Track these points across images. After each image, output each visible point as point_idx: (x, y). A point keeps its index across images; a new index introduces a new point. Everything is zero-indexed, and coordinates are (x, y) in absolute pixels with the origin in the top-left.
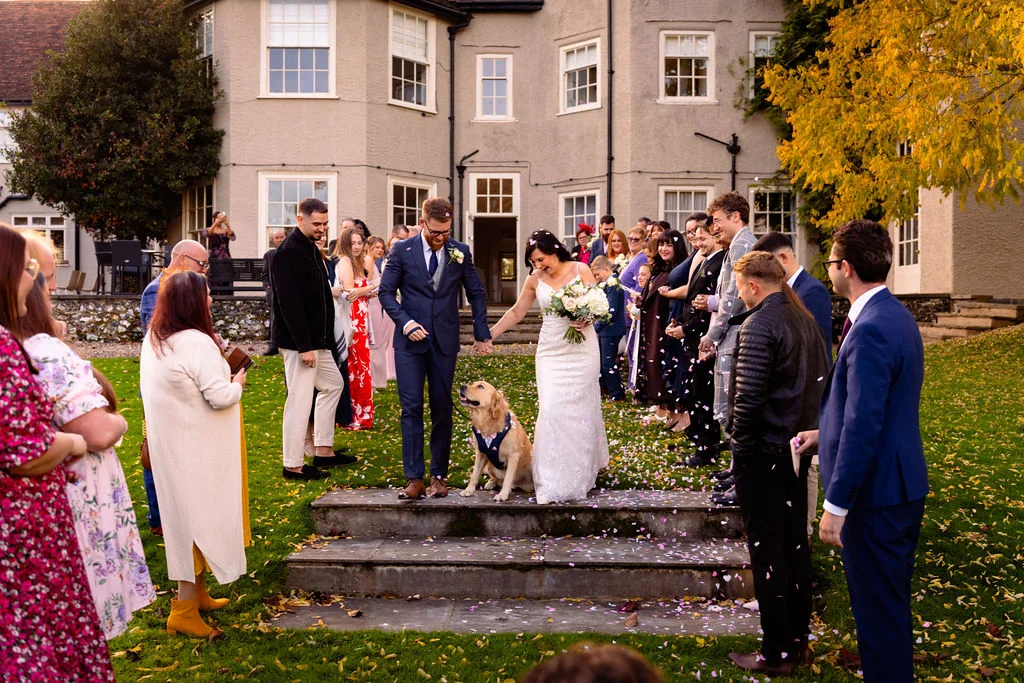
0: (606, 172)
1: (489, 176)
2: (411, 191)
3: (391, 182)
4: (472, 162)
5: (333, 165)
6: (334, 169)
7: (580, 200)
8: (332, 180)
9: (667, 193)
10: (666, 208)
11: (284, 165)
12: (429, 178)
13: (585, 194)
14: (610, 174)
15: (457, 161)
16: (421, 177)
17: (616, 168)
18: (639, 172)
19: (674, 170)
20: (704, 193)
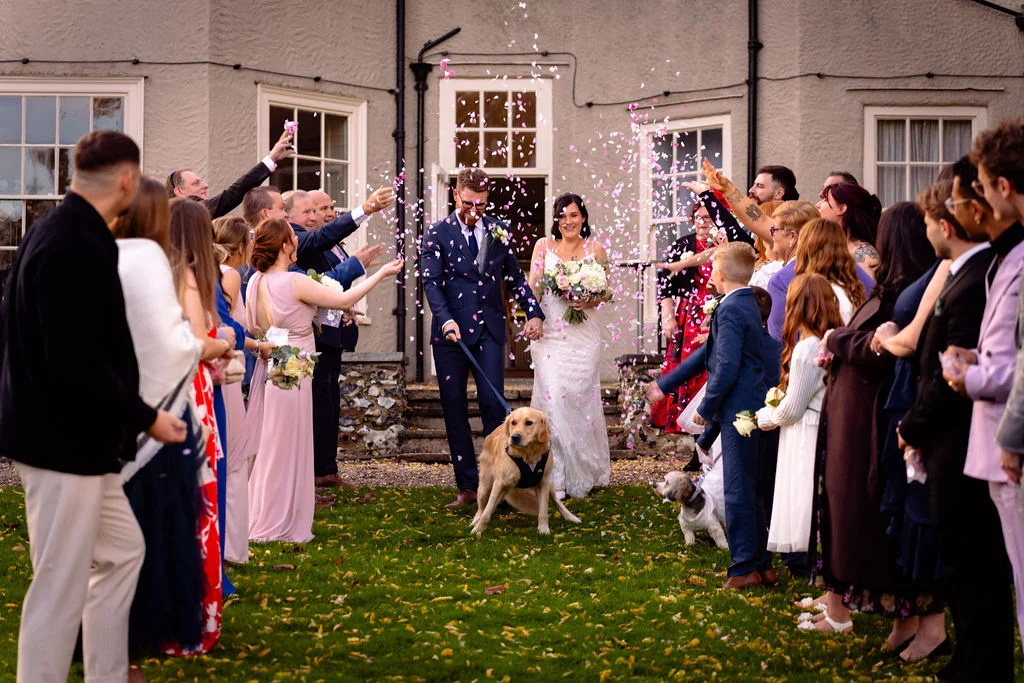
0: (745, 76)
1: (481, 86)
2: (308, 121)
3: (265, 100)
4: (445, 54)
5: (136, 62)
6: (136, 70)
7: (689, 139)
8: (134, 96)
9: (882, 123)
10: (880, 157)
11: (26, 61)
12: (351, 90)
13: (699, 124)
14: (753, 82)
15: (412, 53)
16: (333, 88)
17: (767, 68)
18: (819, 76)
19: (897, 71)
20: (966, 123)
